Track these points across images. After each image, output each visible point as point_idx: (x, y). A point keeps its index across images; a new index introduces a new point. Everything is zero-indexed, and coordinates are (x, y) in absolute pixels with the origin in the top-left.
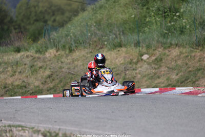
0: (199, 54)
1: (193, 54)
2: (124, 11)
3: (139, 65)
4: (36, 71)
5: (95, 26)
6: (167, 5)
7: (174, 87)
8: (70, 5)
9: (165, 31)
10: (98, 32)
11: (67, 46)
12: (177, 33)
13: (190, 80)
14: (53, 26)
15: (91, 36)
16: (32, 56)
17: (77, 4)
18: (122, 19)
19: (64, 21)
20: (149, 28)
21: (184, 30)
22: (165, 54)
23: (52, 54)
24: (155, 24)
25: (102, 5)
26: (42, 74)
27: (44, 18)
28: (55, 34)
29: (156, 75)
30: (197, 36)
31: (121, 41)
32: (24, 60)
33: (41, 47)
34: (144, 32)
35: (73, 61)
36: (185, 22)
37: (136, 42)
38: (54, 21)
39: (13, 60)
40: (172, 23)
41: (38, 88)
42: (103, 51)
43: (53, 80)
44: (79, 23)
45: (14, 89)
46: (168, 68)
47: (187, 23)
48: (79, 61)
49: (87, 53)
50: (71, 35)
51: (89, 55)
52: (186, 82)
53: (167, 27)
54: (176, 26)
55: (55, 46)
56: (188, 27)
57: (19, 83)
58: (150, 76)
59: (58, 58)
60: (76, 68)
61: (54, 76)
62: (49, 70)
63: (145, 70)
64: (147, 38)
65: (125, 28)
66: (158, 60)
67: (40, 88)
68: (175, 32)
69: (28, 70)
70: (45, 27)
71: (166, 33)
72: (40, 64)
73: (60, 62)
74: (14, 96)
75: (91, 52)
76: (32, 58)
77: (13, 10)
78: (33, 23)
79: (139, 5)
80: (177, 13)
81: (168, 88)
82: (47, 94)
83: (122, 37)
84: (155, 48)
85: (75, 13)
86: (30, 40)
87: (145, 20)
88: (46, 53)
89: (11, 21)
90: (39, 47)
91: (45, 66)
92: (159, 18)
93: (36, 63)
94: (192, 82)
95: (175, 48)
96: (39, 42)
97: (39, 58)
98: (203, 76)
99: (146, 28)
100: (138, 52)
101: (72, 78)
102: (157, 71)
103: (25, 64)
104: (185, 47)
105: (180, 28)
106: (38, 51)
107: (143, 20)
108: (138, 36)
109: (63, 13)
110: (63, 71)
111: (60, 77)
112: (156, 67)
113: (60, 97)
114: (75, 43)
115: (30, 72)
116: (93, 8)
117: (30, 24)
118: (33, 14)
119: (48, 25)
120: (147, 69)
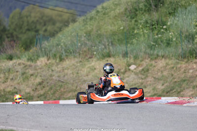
0: (184, 66)
1: (179, 66)
2: (113, 23)
3: (126, 75)
4: (27, 78)
5: (85, 37)
6: (155, 18)
7: (159, 96)
8: (61, 16)
9: (152, 43)
10: (87, 42)
11: (58, 56)
12: (163, 45)
13: (175, 90)
14: (44, 35)
15: (81, 45)
16: (24, 64)
17: (68, 15)
18: (111, 31)
19: (55, 31)
20: (137, 40)
21: (171, 42)
22: (151, 65)
23: (43, 62)
24: (143, 36)
25: (93, 17)
26: (33, 82)
27: (35, 27)
28: (47, 44)
29: (143, 85)
30: (182, 49)
31: (110, 51)
32: (16, 67)
33: (33, 56)
34: (132, 43)
35: (63, 70)
36: (171, 35)
37: (124, 52)
38: (46, 30)
39: (5, 67)
40: (159, 36)
41: (29, 95)
42: (93, 60)
43: (44, 87)
44: (70, 33)
45: (5, 95)
46: (155, 78)
47: (173, 35)
48: (69, 70)
49: (77, 62)
50: (62, 44)
51: (78, 64)
52: (171, 92)
53: (154, 39)
54: (163, 38)
55: (46, 54)
56: (174, 39)
57: (11, 89)
58: (137, 85)
59: (49, 66)
60: (66, 76)
61: (45, 83)
62: (40, 78)
63: (132, 80)
64: (135, 49)
65: (114, 39)
66: (145, 70)
67: (31, 95)
68: (162, 44)
69: (20, 77)
70: (37, 37)
71: (153, 45)
72: (31, 72)
73: (50, 70)
74: (5, 102)
75: (81, 62)
76: (24, 66)
77: (6, 19)
78: (25, 33)
79: (127, 17)
80: (164, 26)
81: (154, 97)
82: (37, 101)
83: (111, 48)
84: (142, 59)
85: (66, 24)
86: (22, 48)
87: (133, 32)
88: (37, 61)
89: (4, 30)
90: (31, 55)
91: (36, 74)
92: (147, 30)
93: (27, 71)
94: (176, 92)
95: (161, 60)
96: (31, 51)
97: (30, 66)
98: (188, 86)
99: (134, 40)
100: (126, 62)
101: (62, 85)
102: (143, 80)
103: (17, 72)
104: (171, 59)
105: (166, 40)
106: (30, 59)
107: (131, 32)
108: (127, 47)
109: (54, 24)
110: (53, 79)
111: (50, 85)
112: (143, 77)
113: (50, 103)
114: (66, 52)
115: (22, 79)
116: (84, 20)
117: (22, 33)
118: (25, 24)
119: (39, 34)
120: (134, 79)
